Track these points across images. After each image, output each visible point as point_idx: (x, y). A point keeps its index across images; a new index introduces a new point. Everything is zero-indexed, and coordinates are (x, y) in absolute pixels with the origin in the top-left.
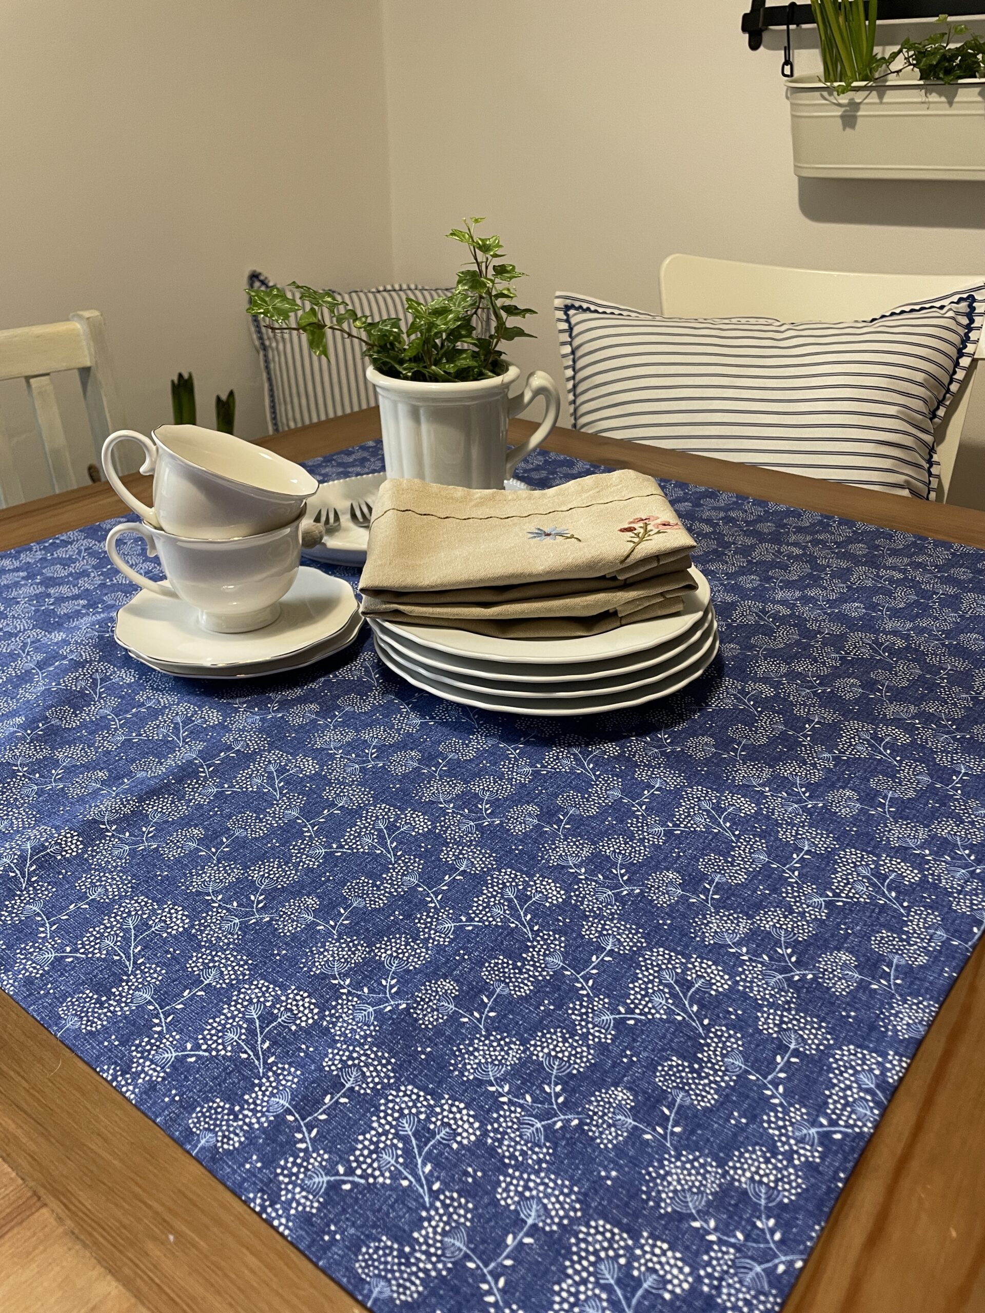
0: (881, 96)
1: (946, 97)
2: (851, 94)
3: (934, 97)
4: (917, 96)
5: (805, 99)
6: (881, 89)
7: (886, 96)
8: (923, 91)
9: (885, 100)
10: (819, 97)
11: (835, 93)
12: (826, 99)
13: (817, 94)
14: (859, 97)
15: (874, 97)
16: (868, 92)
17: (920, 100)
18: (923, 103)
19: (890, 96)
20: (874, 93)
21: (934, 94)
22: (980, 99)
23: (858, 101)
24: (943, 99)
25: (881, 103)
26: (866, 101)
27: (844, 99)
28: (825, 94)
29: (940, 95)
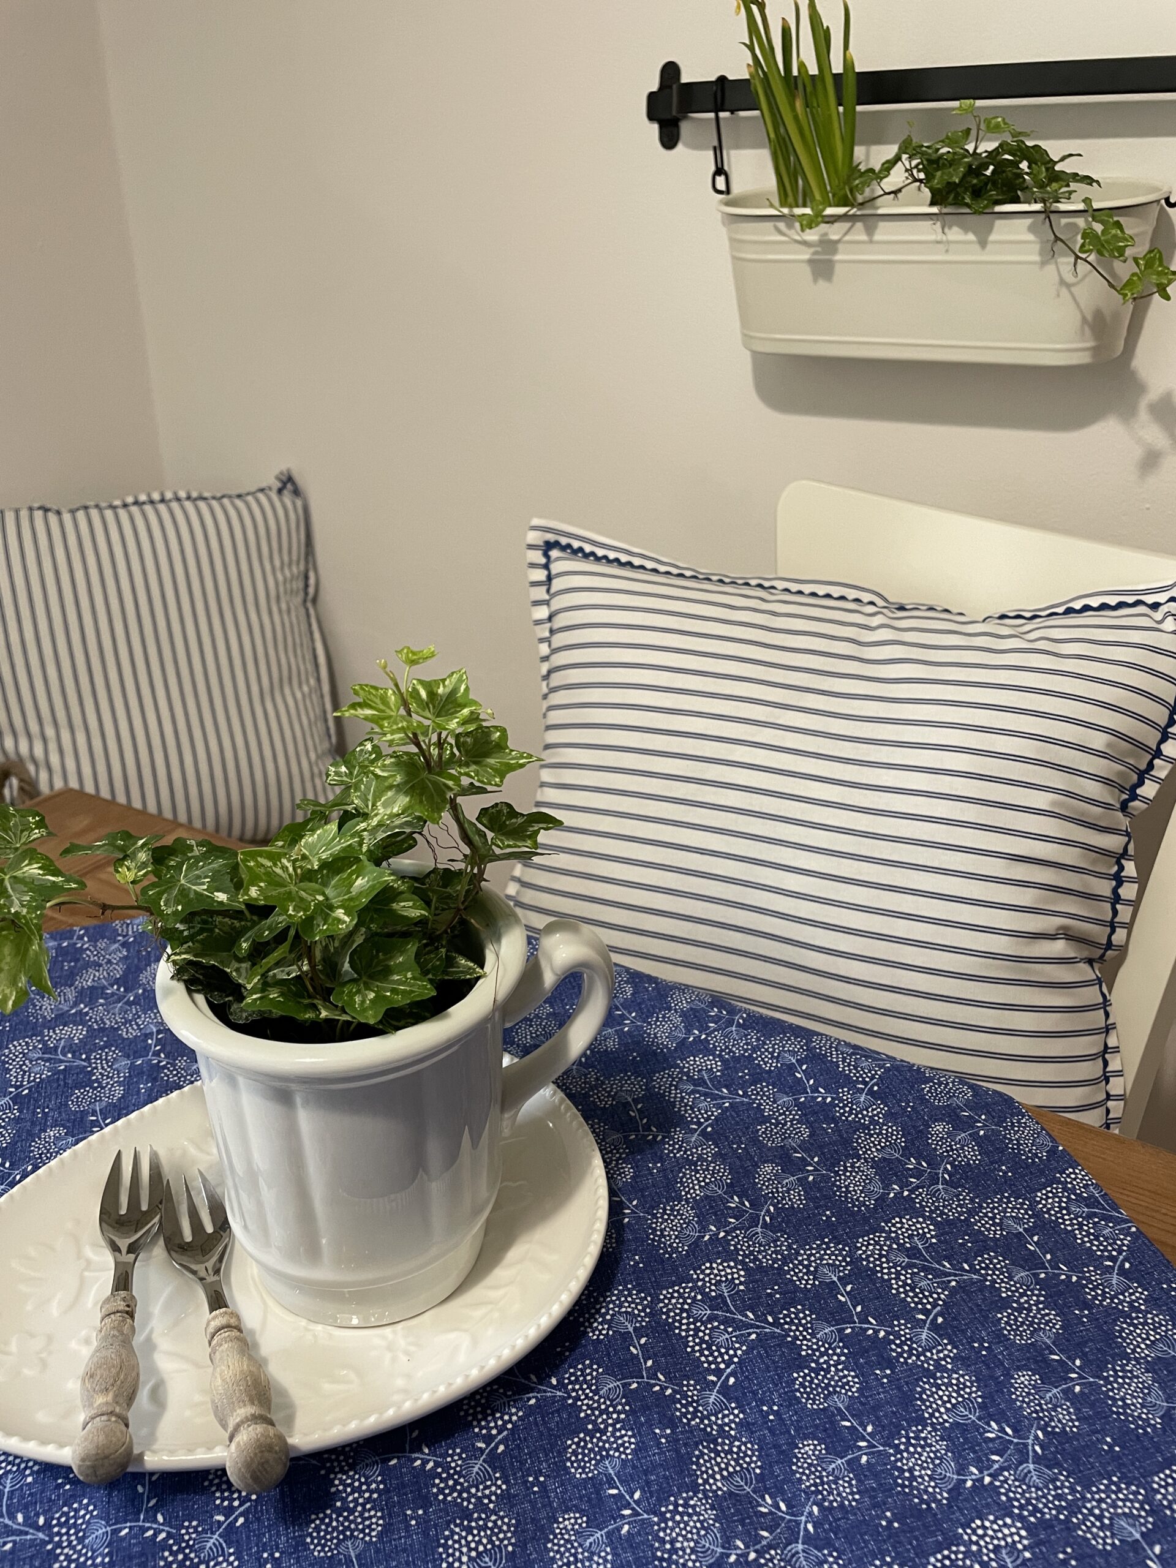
0: (870, 231)
1: (975, 233)
2: (823, 227)
3: (955, 234)
4: (929, 231)
5: (751, 232)
6: (871, 221)
7: (878, 231)
8: (939, 224)
9: (877, 237)
10: (772, 229)
11: (797, 225)
12: (784, 234)
13: (769, 225)
14: (834, 232)
15: (859, 233)
16: (848, 225)
17: (933, 237)
18: (938, 242)
19: (885, 232)
20: (859, 225)
21: (955, 229)
22: (1031, 237)
23: (835, 237)
24: (971, 237)
25: (871, 242)
26: (847, 238)
27: (812, 236)
28: (782, 225)
29: (966, 229)
